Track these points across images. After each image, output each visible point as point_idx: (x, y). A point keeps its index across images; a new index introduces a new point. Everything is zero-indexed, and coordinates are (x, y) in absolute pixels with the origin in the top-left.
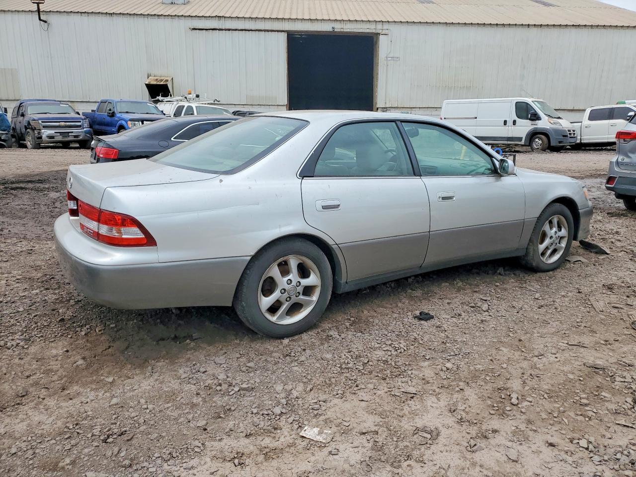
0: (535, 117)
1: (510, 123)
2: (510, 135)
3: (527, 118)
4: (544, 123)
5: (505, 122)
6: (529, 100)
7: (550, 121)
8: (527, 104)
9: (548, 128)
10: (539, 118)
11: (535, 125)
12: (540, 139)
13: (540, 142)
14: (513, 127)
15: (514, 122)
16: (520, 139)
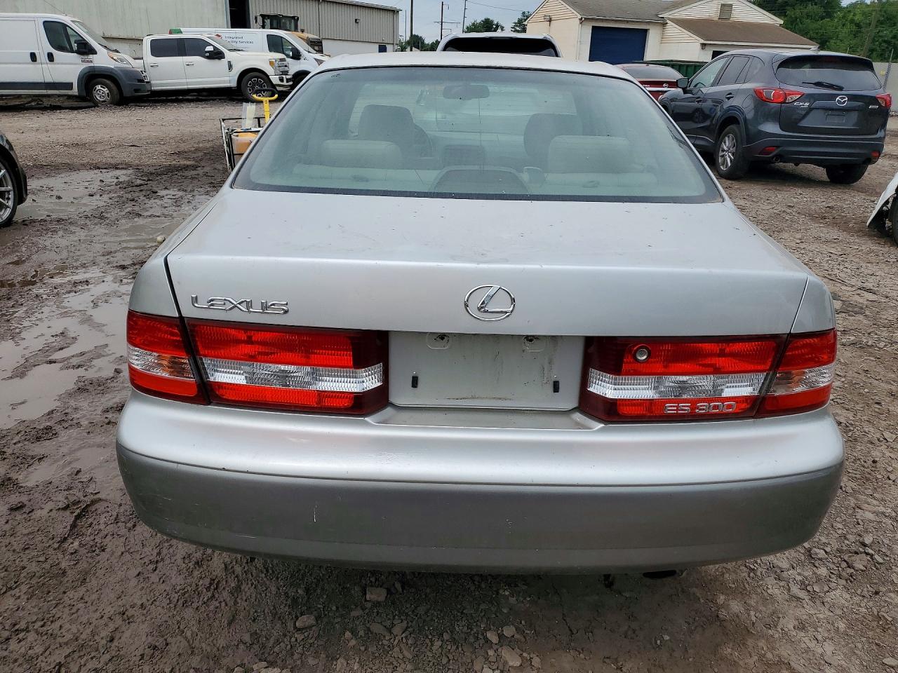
0: (85, 49)
1: (42, 57)
2: (49, 79)
3: (72, 51)
4: (102, 59)
5: (33, 57)
6: (66, 19)
7: (112, 56)
8: (65, 26)
9: (113, 67)
10: (92, 51)
11: (88, 62)
12: (104, 85)
13: (106, 90)
14: (51, 65)
15: (51, 57)
16: (69, 86)
